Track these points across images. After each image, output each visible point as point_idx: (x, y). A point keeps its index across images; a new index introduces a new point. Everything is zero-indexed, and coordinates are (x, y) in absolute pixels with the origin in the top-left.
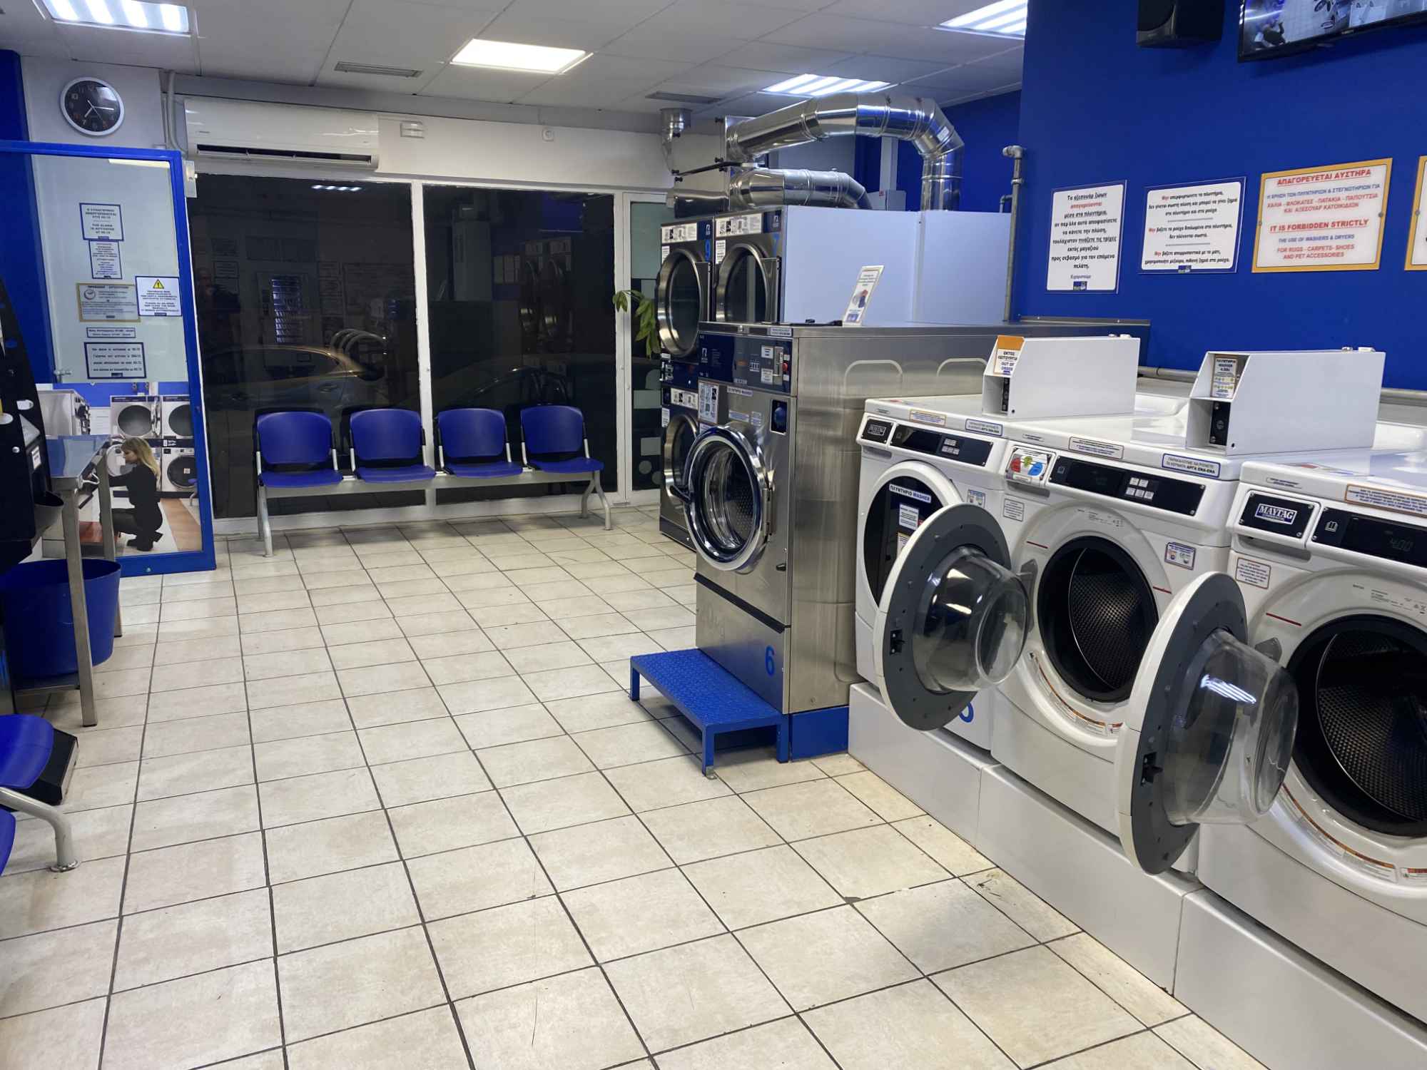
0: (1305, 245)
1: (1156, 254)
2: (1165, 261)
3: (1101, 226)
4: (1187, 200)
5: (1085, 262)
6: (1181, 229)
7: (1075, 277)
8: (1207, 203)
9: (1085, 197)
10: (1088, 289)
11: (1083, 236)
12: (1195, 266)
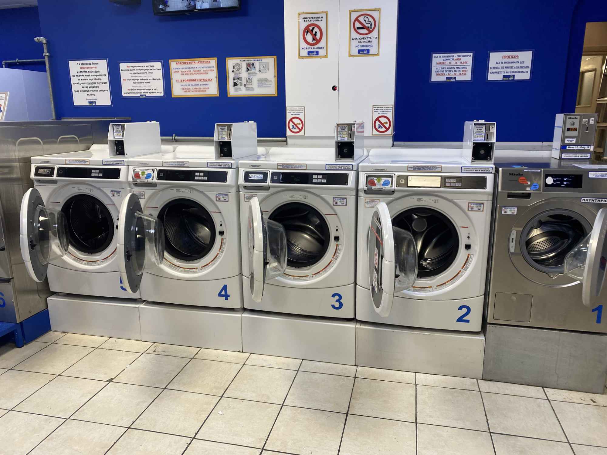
0: (191, 87)
1: (128, 90)
2: (133, 93)
3: (98, 77)
4: (138, 68)
5: (92, 93)
6: (138, 80)
7: (89, 100)
8: (148, 70)
9: (87, 64)
10: (97, 105)
11: (90, 81)
12: (147, 95)
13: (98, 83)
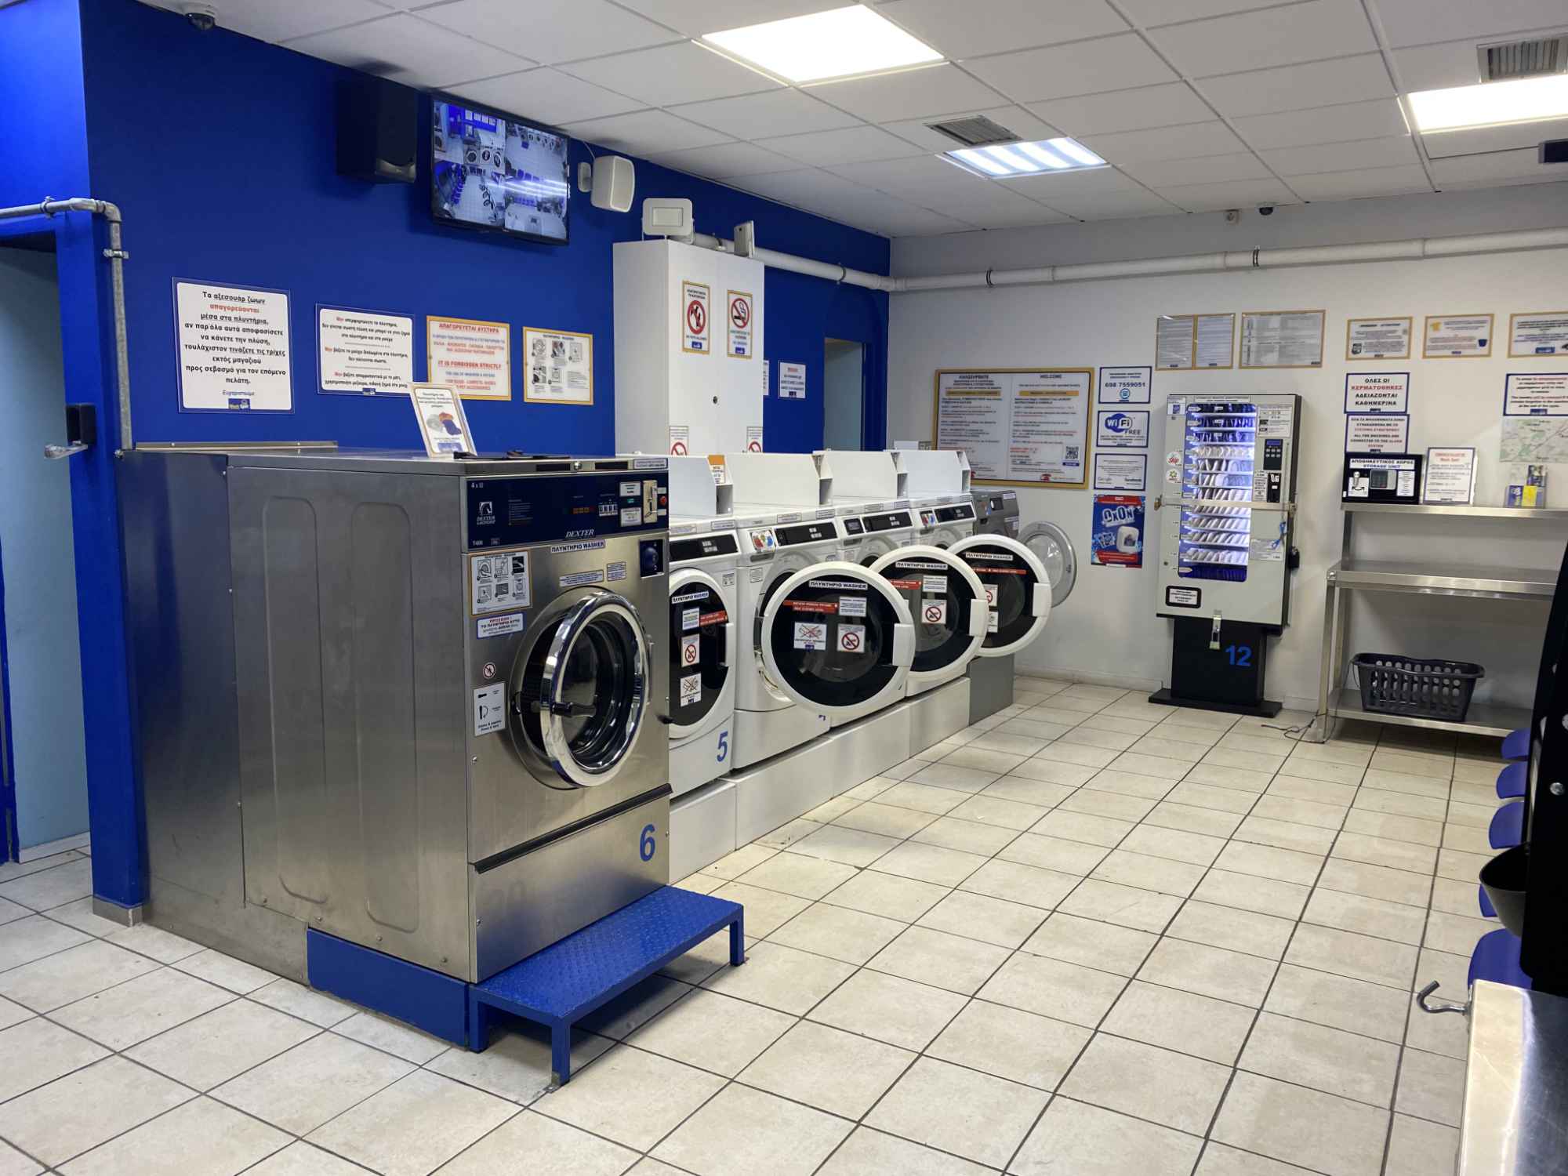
0: (465, 378)
1: (337, 374)
2: (347, 383)
3: (261, 336)
4: (363, 326)
5: (242, 376)
6: (360, 352)
7: (230, 394)
8: (382, 332)
9: (232, 298)
10: (252, 408)
11: (238, 345)
12: (379, 389)
13: (261, 352)
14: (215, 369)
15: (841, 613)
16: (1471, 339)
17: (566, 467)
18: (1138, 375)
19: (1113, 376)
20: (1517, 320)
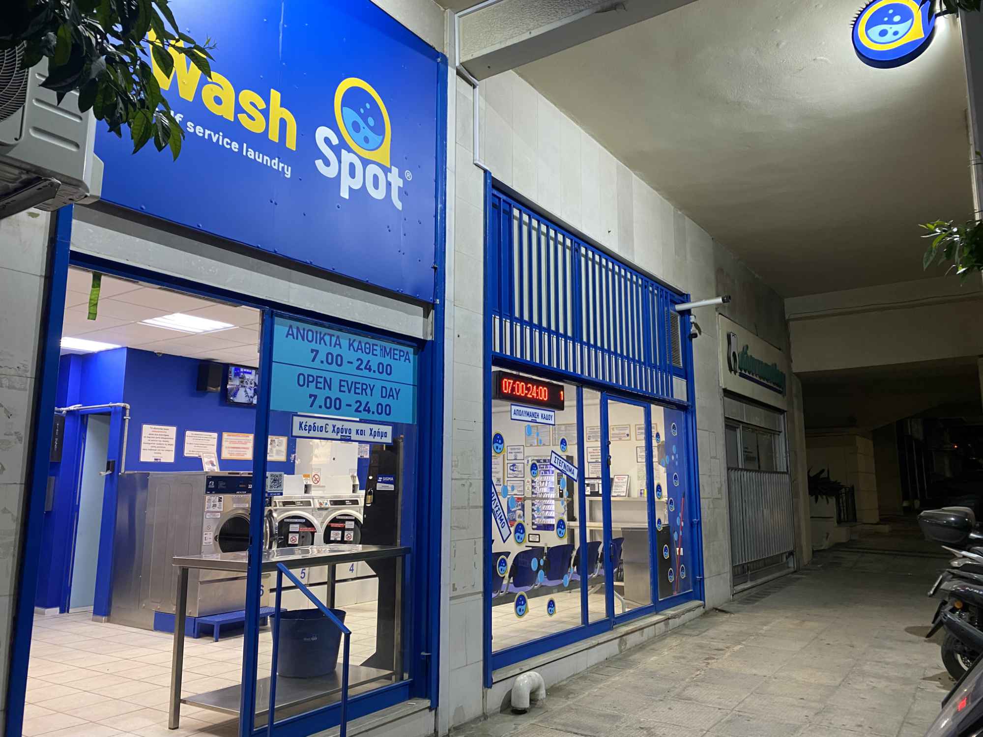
0: (235, 452)
1: (190, 451)
2: (192, 454)
4: (200, 436)
5: (159, 452)
6: (198, 444)
8: (207, 438)
9: (159, 429)
10: (161, 461)
11: (159, 442)
13: (166, 444)
14: (151, 450)
15: (346, 527)
16: (624, 434)
17: (238, 474)
18: (519, 449)
19: (511, 449)
20: (637, 427)
